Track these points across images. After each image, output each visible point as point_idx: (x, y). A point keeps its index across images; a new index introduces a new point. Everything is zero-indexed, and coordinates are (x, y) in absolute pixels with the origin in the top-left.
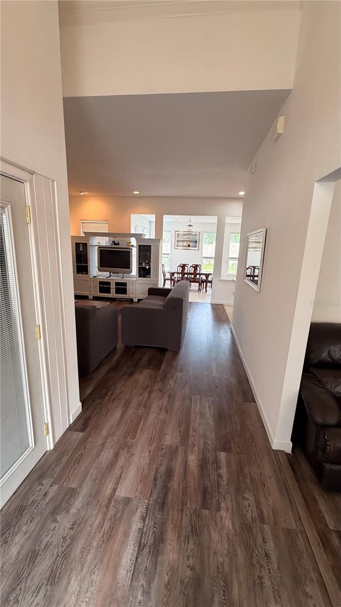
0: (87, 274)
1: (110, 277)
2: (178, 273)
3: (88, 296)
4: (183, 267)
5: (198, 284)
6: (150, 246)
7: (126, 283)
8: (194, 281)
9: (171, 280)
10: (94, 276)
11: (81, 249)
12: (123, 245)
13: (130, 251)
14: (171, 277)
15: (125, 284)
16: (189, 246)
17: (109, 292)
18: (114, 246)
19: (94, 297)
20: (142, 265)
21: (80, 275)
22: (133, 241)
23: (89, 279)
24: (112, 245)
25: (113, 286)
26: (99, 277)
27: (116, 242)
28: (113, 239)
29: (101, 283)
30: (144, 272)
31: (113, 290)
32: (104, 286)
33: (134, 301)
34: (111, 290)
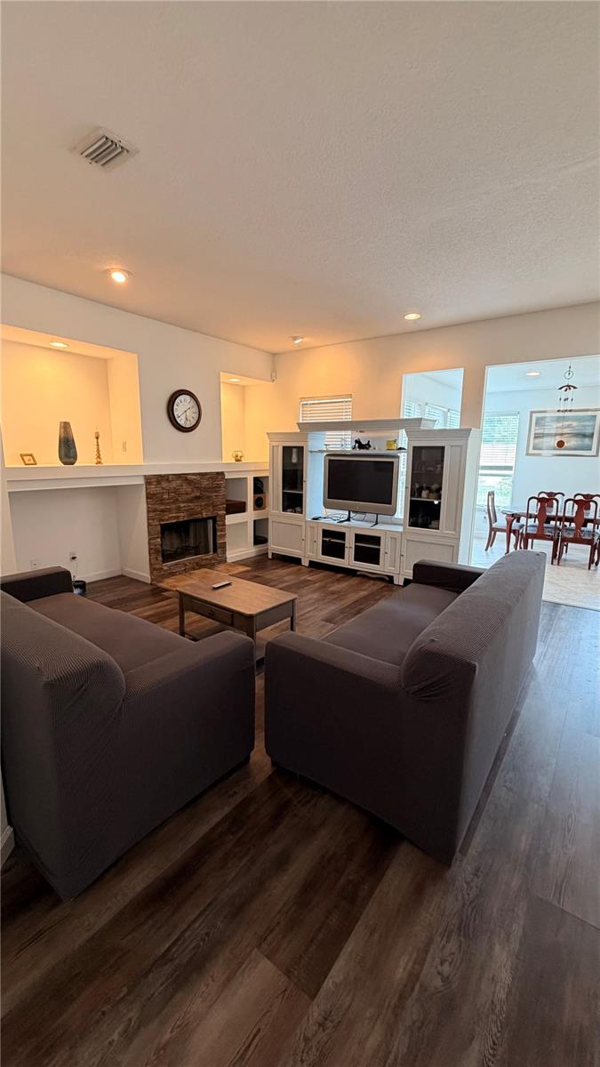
0: (301, 512)
1: (348, 520)
2: (529, 516)
3: (300, 559)
4: (546, 501)
5: (590, 546)
6: (443, 448)
7: (379, 538)
8: (577, 540)
9: (510, 531)
10: (313, 517)
11: (294, 460)
12: (378, 448)
13: (392, 463)
14: (510, 524)
15: (377, 540)
16: (561, 444)
17: (342, 556)
18: (358, 451)
19: (310, 562)
20: (420, 496)
21: (289, 514)
22: (403, 440)
23: (303, 524)
24: (354, 448)
25: (350, 543)
26: (323, 521)
27: (364, 442)
28: (358, 436)
29: (326, 533)
30: (424, 514)
31: (350, 552)
32: (333, 542)
33: (396, 582)
34: (346, 550)
